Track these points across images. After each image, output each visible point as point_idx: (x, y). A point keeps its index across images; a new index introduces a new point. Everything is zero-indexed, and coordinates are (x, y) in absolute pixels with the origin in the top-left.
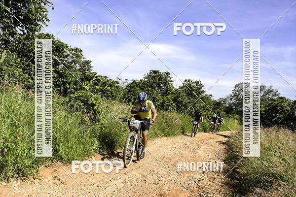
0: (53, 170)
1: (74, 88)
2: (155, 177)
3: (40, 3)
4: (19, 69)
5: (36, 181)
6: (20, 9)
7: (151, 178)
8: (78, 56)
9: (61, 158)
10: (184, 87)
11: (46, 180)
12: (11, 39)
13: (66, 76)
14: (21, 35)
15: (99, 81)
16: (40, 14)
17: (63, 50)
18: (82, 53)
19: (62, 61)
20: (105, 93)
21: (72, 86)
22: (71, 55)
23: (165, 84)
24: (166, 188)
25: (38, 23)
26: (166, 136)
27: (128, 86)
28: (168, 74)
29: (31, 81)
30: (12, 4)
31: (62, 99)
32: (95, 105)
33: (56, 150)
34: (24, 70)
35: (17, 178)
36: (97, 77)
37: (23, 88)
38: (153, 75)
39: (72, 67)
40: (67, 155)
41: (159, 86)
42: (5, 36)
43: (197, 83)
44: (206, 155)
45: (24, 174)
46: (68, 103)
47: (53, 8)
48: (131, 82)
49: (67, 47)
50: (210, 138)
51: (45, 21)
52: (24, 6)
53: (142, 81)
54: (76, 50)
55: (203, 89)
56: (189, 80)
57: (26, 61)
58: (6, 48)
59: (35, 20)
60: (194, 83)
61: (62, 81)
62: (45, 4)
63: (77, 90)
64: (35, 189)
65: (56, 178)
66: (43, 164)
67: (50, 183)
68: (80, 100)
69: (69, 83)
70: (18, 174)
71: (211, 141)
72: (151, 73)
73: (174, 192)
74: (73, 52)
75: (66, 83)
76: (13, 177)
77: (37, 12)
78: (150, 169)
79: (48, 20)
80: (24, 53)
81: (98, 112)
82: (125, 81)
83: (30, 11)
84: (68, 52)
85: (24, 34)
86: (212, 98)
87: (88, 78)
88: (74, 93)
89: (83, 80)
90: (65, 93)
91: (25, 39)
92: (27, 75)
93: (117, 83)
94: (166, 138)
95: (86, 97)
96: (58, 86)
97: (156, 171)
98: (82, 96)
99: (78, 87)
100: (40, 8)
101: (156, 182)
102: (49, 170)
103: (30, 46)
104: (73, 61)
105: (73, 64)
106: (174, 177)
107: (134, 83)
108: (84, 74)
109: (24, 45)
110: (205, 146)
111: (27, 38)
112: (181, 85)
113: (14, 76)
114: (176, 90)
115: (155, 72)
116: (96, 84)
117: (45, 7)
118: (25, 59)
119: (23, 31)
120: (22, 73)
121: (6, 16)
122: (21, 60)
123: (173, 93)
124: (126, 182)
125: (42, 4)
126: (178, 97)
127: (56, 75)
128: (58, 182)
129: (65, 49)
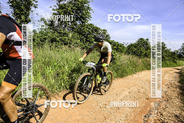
2: (144, 90)
3: (87, 10)
4: (78, 40)
7: (142, 91)
8: (105, 33)
12: (75, 27)
14: (79, 25)
15: (115, 44)
16: (88, 15)
17: (98, 30)
18: (107, 32)
23: (147, 44)
24: (150, 96)
25: (87, 19)
26: (148, 70)
27: (128, 46)
28: (148, 40)
29: (84, 45)
30: (75, 11)
34: (81, 40)
36: (114, 42)
37: (81, 49)
41: (144, 46)
42: (72, 26)
43: (162, 43)
44: (169, 79)
47: (93, 12)
49: (100, 29)
50: (171, 71)
51: (90, 18)
52: (80, 12)
53: (135, 43)
54: (104, 30)
55: (165, 46)
58: (73, 31)
59: (85, 18)
62: (90, 10)
72: (139, 40)
74: (103, 31)
77: (86, 14)
78: (141, 86)
79: (91, 18)
80: (81, 33)
81: (115, 59)
82: (127, 44)
83: (83, 14)
84: (101, 32)
85: (81, 24)
86: (171, 51)
92: (82, 43)
93: (123, 45)
94: (148, 71)
97: (144, 87)
100: (88, 12)
101: (145, 92)
103: (83, 30)
107: (131, 45)
109: (80, 29)
110: (168, 74)
111: (82, 26)
113: (76, 43)
115: (141, 39)
116: (114, 46)
117: (90, 11)
118: (81, 35)
119: (80, 23)
120: (80, 42)
121: (73, 17)
122: (79, 36)
124: (130, 92)
125: (88, 11)
129: (99, 30)
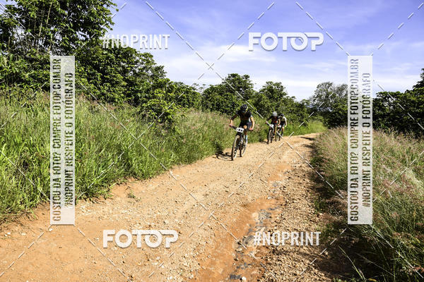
0: (126, 187)
1: (146, 97)
2: (238, 186)
3: (102, 5)
4: (83, 79)
5: (107, 201)
6: (80, 12)
7: (234, 189)
8: (148, 62)
9: (135, 174)
10: (265, 89)
11: (118, 199)
12: (72, 45)
13: (136, 84)
14: (83, 41)
16: (103, 17)
17: (131, 55)
18: (153, 58)
19: (132, 68)
20: (181, 100)
21: (144, 95)
22: (140, 60)
23: (245, 88)
24: (250, 198)
25: (102, 26)
27: (205, 92)
28: (247, 77)
29: (97, 91)
30: (70, 6)
31: (133, 110)
32: (169, 114)
33: (129, 165)
34: (89, 79)
35: (85, 199)
36: (170, 83)
38: (232, 78)
39: (144, 74)
40: (141, 170)
41: (239, 90)
42: (65, 43)
43: (278, 85)
44: (291, 160)
45: (93, 195)
46: (139, 113)
47: (117, 10)
48: (209, 87)
49: (136, 52)
50: (295, 142)
51: (109, 25)
52: (84, 8)
53: (221, 85)
54: (146, 55)
55: (284, 91)
56: (271, 82)
57: (91, 70)
59: (98, 23)
60: (274, 85)
61: (133, 90)
62: (108, 5)
63: (149, 98)
64: (106, 210)
65: (130, 196)
66: (115, 182)
67: (123, 201)
68: (153, 109)
69: (141, 92)
70: (87, 194)
71: (296, 145)
72: (229, 77)
73: (258, 202)
74: (143, 58)
75: (137, 91)
76: (80, 198)
77: (100, 15)
78: (233, 178)
79: (113, 24)
80: (89, 60)
81: (173, 122)
82: (202, 86)
83: (91, 14)
84: (137, 58)
85: (87, 39)
86: (295, 100)
87: (160, 86)
88: (146, 102)
89: (154, 87)
90: (136, 102)
91: (88, 45)
92: (93, 85)
93: (194, 89)
95: (159, 106)
96: (129, 95)
97: (238, 181)
98: (154, 105)
99: (151, 96)
100: (103, 10)
101: (239, 192)
102: (122, 187)
103: (94, 53)
104: (144, 68)
105: (145, 71)
106: (258, 185)
107: (212, 88)
108: (156, 81)
109: (88, 51)
110: (290, 150)
111: (90, 44)
112: (262, 88)
114: (257, 93)
115: (234, 75)
116: (169, 91)
117: (109, 9)
118: (89, 67)
119: (85, 36)
120: (87, 83)
121: (64, 20)
122: (85, 69)
123: (254, 97)
124: (207, 195)
125: (105, 6)
126: (259, 100)
127: (126, 84)
128: (132, 200)
129: (134, 55)
